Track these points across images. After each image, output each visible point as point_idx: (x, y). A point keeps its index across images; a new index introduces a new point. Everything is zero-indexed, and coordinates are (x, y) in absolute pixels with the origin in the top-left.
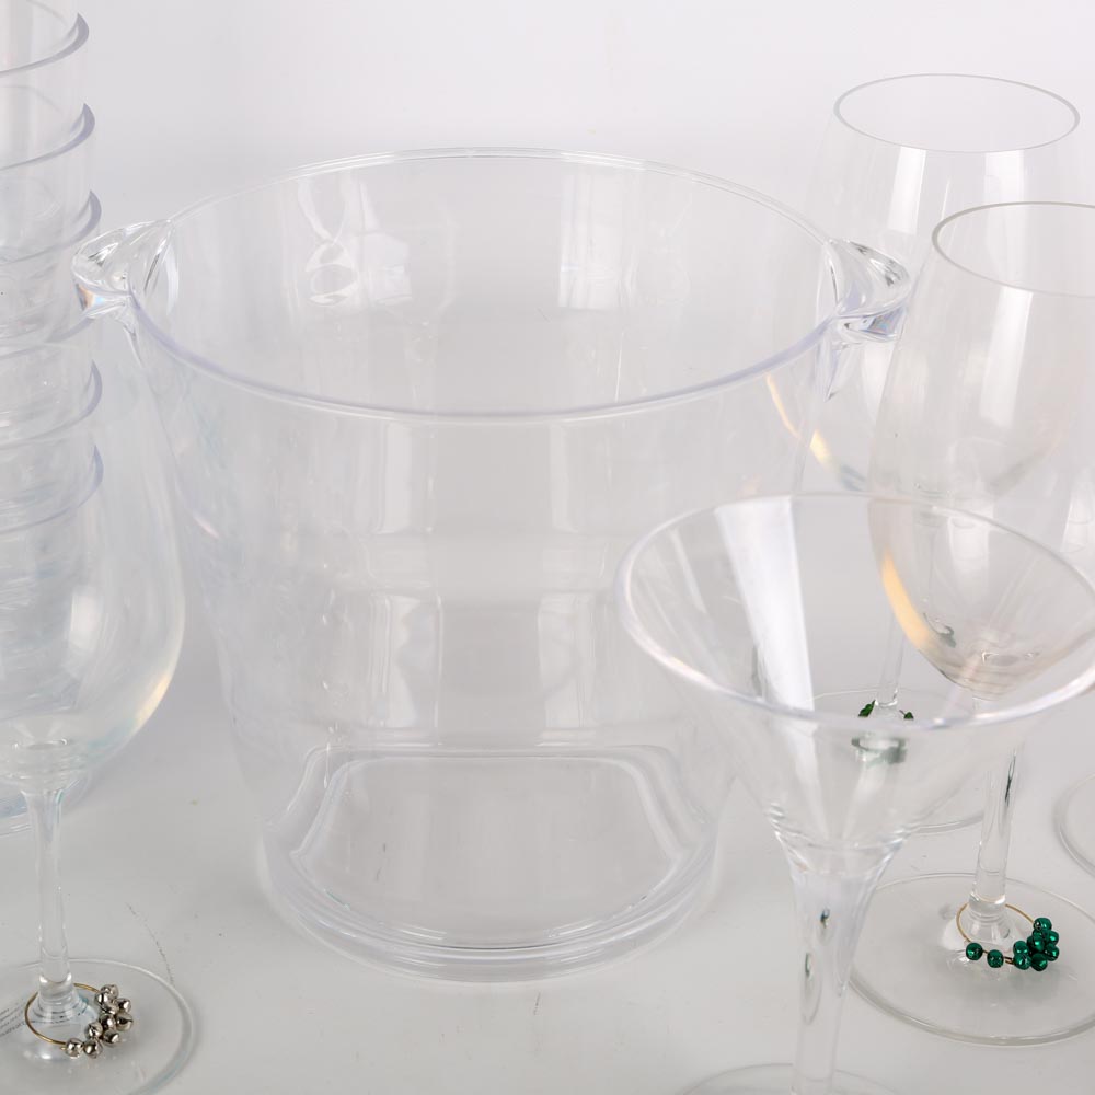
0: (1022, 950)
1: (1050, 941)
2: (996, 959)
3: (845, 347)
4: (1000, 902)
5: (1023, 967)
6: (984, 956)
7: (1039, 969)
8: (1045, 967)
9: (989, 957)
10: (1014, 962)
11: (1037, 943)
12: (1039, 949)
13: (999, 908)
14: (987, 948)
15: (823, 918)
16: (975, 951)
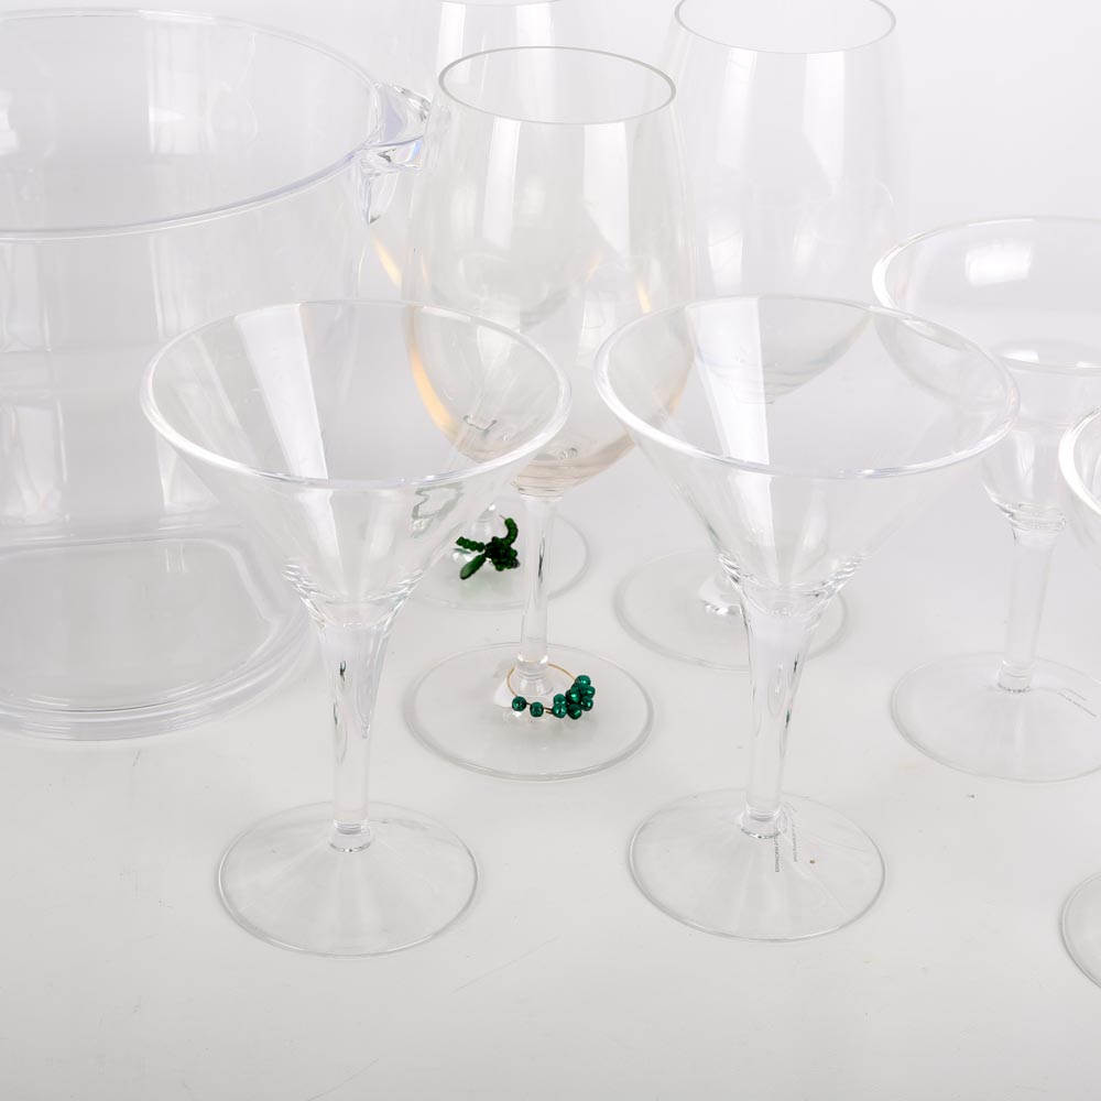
0: (560, 701)
1: (586, 694)
2: (537, 710)
3: (377, 175)
4: (545, 660)
5: (560, 716)
6: (528, 706)
7: (574, 717)
8: (580, 715)
9: (531, 708)
10: (552, 712)
11: (574, 696)
12: (577, 701)
13: (543, 667)
14: (530, 701)
15: (342, 671)
16: (520, 704)
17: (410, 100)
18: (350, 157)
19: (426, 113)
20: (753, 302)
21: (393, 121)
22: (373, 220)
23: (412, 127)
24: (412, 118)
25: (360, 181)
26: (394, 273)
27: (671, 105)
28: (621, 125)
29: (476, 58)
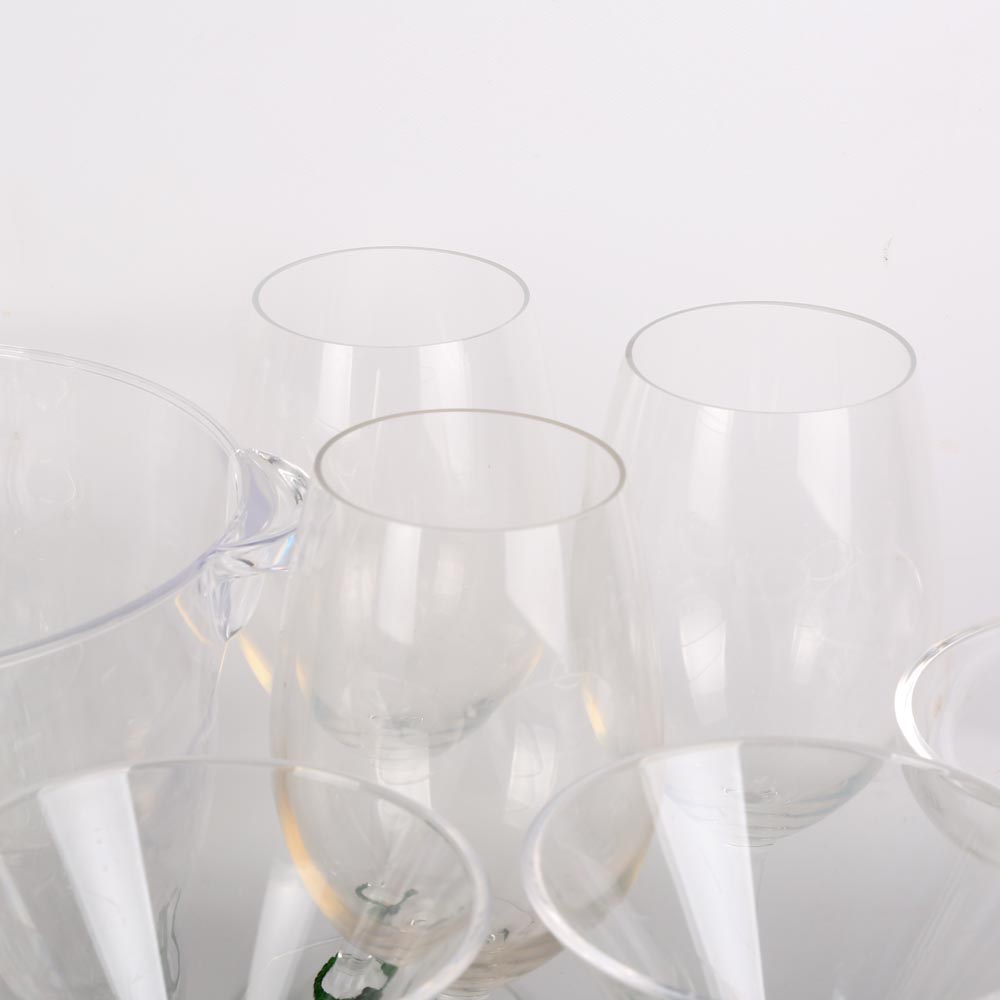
3: (237, 577)
17: (281, 471)
18: (201, 563)
19: (302, 491)
20: (732, 751)
21: (258, 504)
22: (232, 634)
23: (285, 515)
24: (283, 496)
25: (213, 583)
26: (263, 675)
27: (621, 495)
28: (554, 529)
29: (366, 428)
